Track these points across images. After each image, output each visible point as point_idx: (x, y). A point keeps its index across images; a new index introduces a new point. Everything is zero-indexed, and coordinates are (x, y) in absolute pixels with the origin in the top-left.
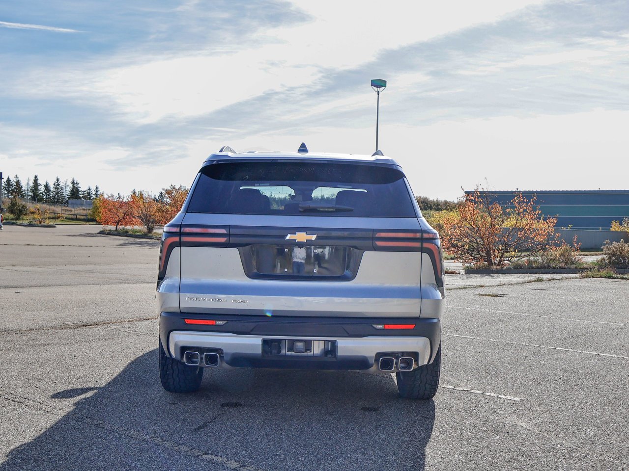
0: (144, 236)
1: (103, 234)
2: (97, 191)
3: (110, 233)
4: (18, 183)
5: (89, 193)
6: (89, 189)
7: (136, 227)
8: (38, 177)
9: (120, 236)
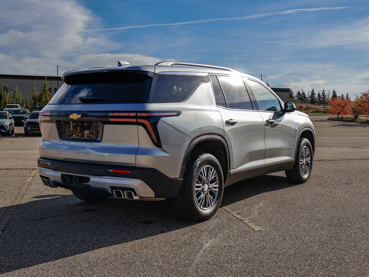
0: (352, 121)
1: (330, 120)
2: (347, 96)
3: (334, 119)
4: (304, 93)
5: (342, 97)
6: (343, 95)
7: (350, 116)
8: (314, 90)
9: (339, 121)
